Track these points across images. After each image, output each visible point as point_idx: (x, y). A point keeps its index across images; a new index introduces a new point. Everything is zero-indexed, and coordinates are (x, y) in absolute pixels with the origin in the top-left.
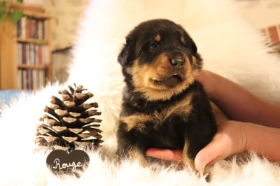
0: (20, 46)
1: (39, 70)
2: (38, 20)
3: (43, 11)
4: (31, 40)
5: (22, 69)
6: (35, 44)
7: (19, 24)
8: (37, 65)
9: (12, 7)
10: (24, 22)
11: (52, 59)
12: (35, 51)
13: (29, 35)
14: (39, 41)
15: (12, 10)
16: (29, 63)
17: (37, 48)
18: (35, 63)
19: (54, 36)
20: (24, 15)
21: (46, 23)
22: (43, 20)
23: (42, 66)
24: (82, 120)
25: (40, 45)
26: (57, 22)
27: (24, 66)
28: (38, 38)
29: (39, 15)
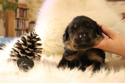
0: (16, 20)
1: (24, 30)
2: (24, 9)
3: (26, 6)
4: (21, 18)
5: (17, 30)
6: (22, 20)
7: (16, 11)
8: (23, 28)
9: (14, 4)
10: (18, 10)
11: (29, 26)
12: (22, 22)
13: (20, 16)
14: (24, 18)
15: (13, 5)
16: (20, 28)
18: (22, 27)
19: (31, 16)
20: (18, 8)
21: (27, 11)
22: (26, 10)
23: (25, 29)
25: (25, 20)
26: (32, 11)
27: (18, 29)
29: (24, 7)
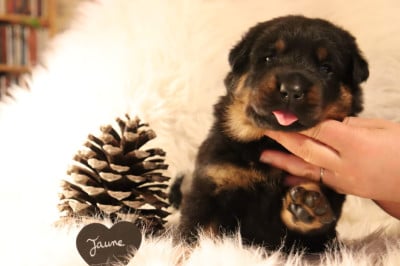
17: (27, 33)
24: (131, 177)
28: (28, 13)
